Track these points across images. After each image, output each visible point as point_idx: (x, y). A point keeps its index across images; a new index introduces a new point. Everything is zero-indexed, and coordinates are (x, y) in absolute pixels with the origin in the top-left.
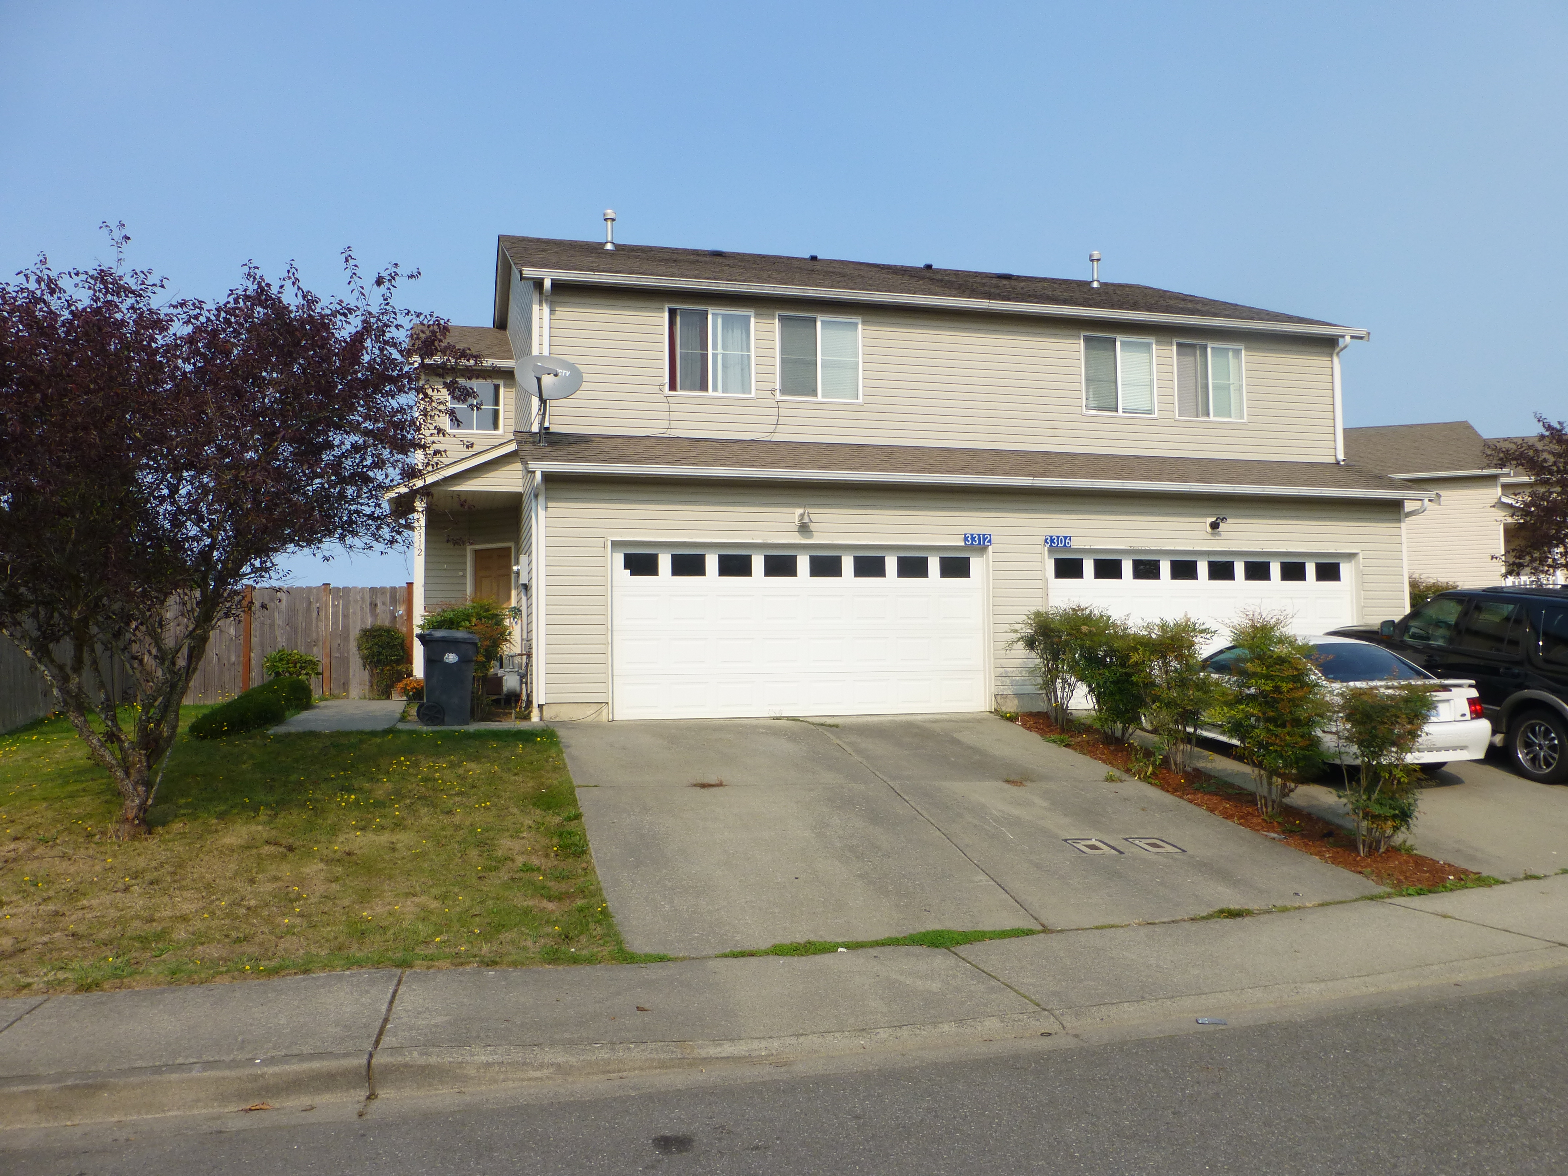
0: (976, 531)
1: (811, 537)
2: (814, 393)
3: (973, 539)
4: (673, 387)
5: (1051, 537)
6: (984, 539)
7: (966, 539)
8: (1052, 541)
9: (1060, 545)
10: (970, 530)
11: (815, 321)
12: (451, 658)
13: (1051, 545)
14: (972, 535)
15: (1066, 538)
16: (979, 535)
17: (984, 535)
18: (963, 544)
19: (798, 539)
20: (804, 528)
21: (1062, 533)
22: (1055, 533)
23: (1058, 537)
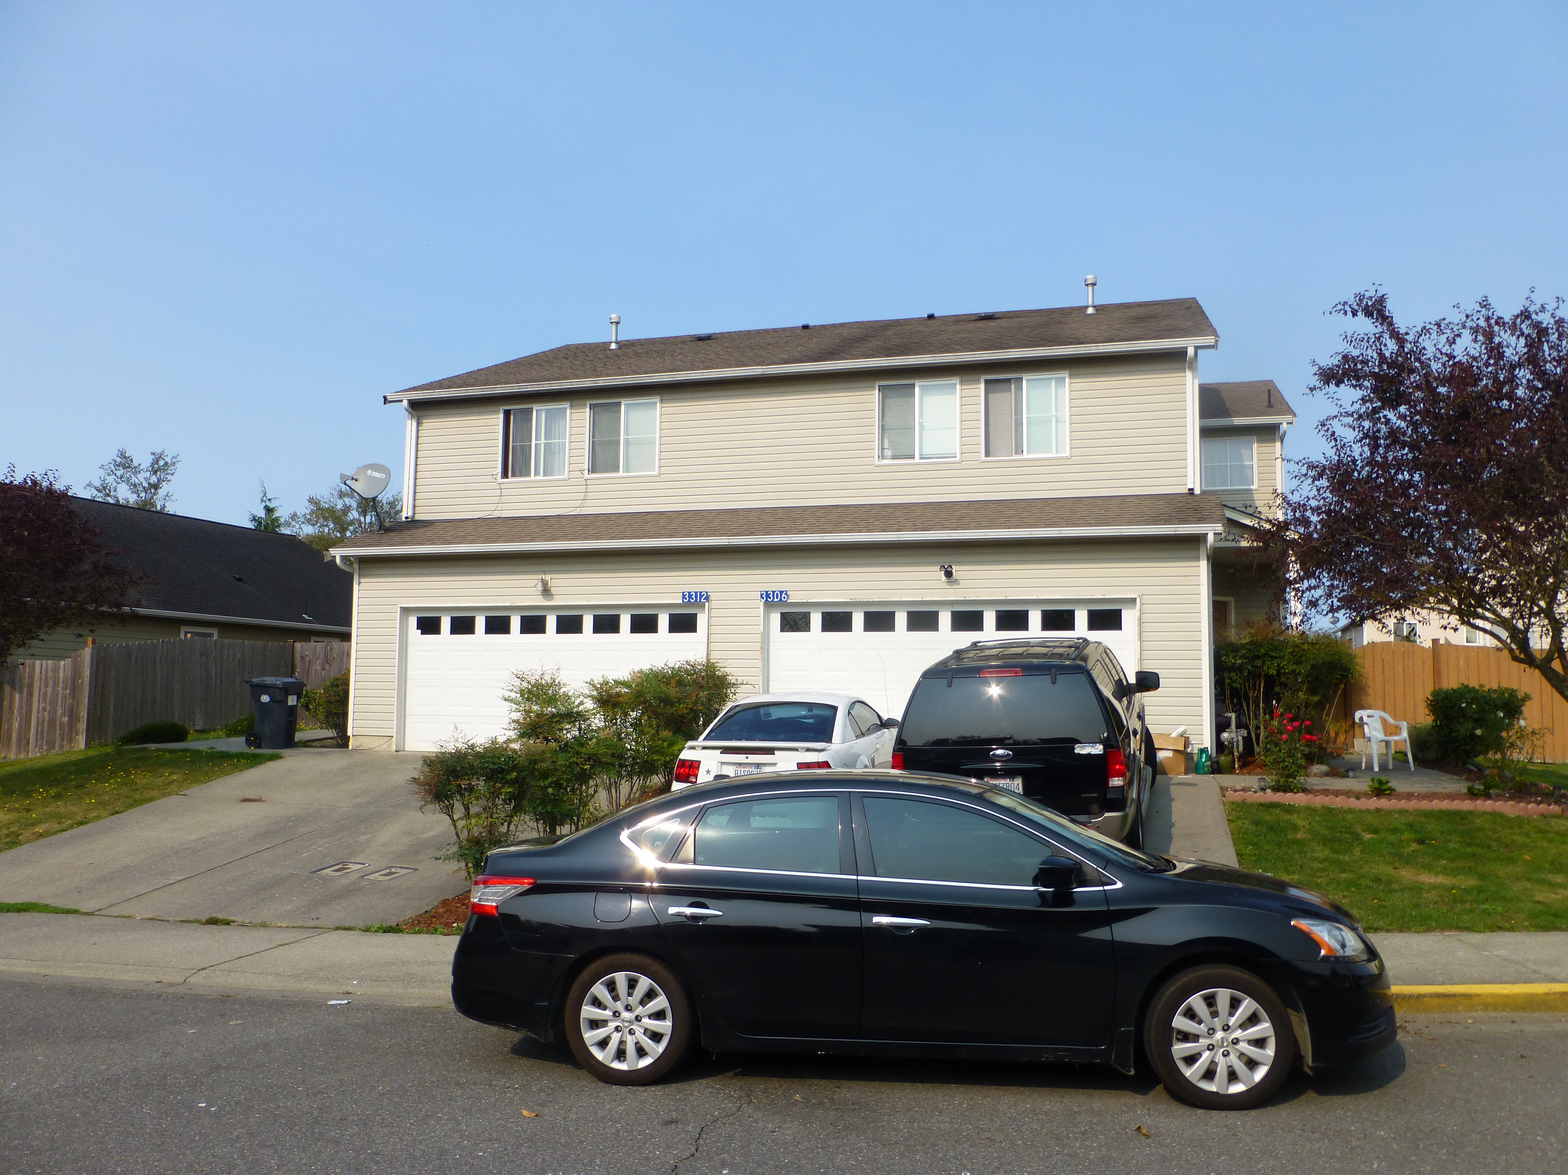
0: (693, 589)
1: (552, 599)
2: (616, 469)
3: (690, 596)
4: (505, 475)
5: (767, 592)
6: (701, 596)
7: (684, 597)
8: (768, 596)
9: (776, 600)
10: (687, 589)
11: (619, 404)
12: (265, 698)
13: (767, 600)
14: (689, 593)
15: (781, 592)
16: (696, 593)
17: (701, 593)
18: (681, 602)
19: (541, 601)
20: (546, 591)
21: (778, 588)
22: (770, 588)
23: (774, 592)
